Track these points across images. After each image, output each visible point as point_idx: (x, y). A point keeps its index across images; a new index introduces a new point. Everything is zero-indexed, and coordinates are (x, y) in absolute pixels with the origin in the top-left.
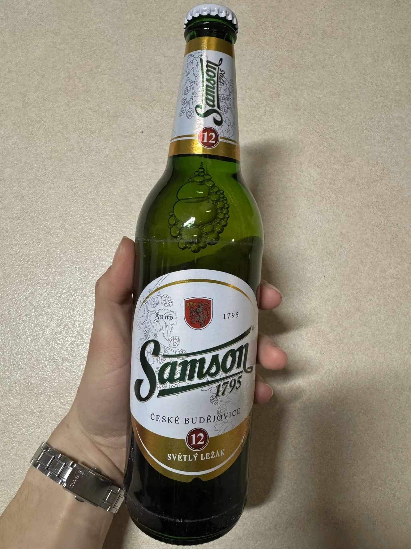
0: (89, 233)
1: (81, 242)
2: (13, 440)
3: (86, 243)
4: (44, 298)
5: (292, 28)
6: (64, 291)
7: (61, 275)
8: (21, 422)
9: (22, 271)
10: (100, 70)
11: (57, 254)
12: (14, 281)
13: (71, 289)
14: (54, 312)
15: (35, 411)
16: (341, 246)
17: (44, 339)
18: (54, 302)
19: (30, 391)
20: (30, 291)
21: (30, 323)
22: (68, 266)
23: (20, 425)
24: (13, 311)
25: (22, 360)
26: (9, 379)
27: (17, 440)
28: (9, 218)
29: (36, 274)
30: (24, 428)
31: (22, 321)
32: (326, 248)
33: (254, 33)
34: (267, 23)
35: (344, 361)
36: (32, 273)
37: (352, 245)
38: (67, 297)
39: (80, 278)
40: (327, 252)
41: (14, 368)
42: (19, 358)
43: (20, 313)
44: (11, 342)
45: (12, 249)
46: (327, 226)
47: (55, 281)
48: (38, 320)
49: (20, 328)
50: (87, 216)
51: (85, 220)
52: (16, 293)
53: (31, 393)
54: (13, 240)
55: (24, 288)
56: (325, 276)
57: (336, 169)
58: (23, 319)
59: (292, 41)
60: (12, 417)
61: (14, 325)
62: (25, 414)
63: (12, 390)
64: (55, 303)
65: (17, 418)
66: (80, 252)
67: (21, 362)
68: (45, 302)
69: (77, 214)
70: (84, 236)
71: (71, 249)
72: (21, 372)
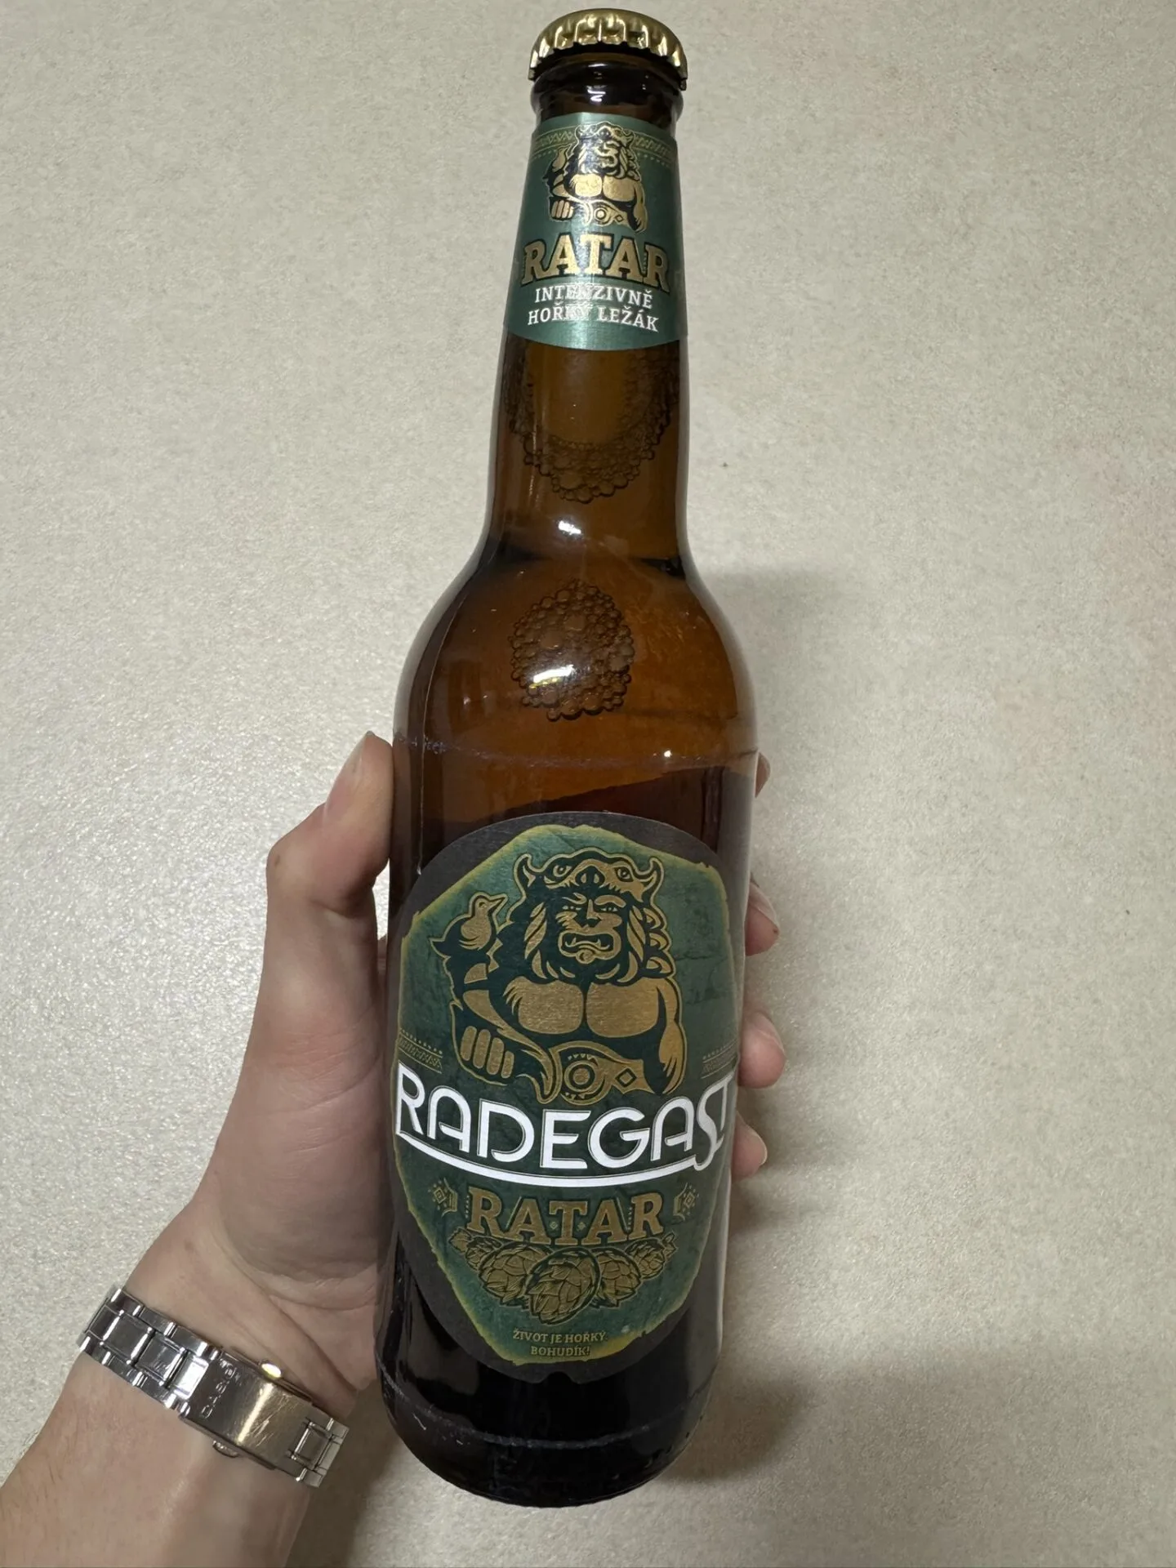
5: (1133, 291)
28: (374, 602)
33: (1036, 286)
34: (1071, 267)
40: (1141, 853)
54: (373, 654)
56: (1128, 912)
59: (1128, 321)
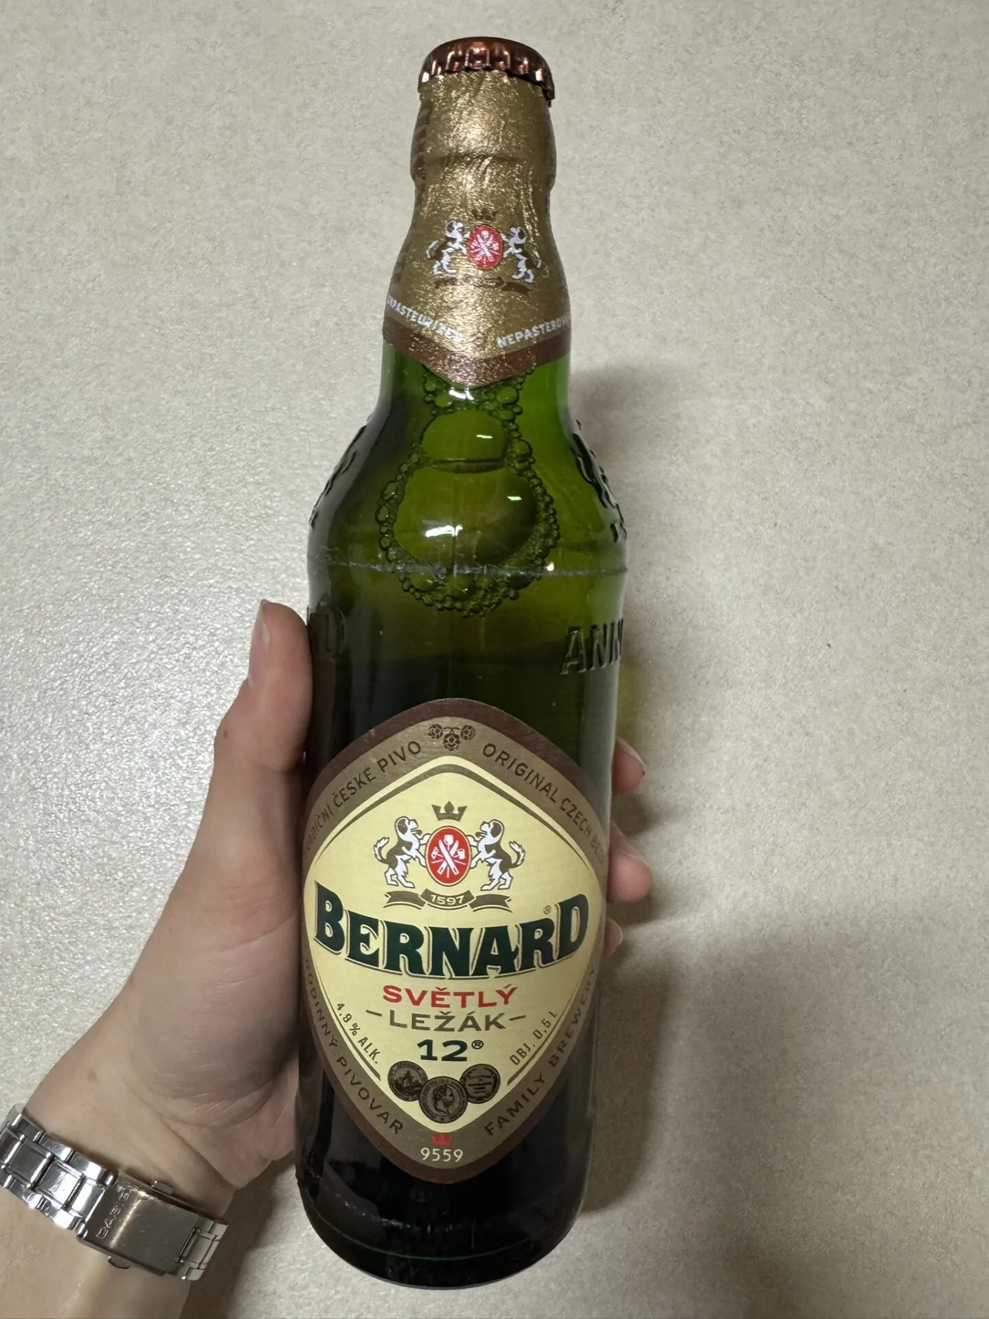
0: (265, 507)
1: (243, 528)
2: (62, 990)
3: (257, 530)
4: (149, 656)
5: (780, 44)
6: (200, 643)
7: (193, 603)
8: (82, 949)
9: (100, 588)
10: (307, 115)
11: (185, 552)
12: (79, 610)
13: (215, 638)
14: (172, 692)
15: (117, 924)
16: (873, 576)
17: (145, 753)
18: (175, 666)
19: (106, 875)
20: (116, 637)
21: (114, 714)
22: (211, 581)
23: (80, 956)
24: (73, 683)
25: (90, 800)
26: (58, 844)
27: (69, 991)
28: (73, 459)
29: (132, 597)
30: (87, 963)
31: (93, 708)
32: (837, 577)
34: (720, 27)
35: (865, 850)
36: (122, 594)
37: (899, 576)
38: (204, 658)
39: (239, 612)
40: (837, 588)
41: (70, 819)
42: (81, 794)
43: (90, 687)
44: (64, 755)
45: (76, 532)
46: (842, 526)
47: (179, 617)
48: (132, 707)
49: (89, 724)
50: (262, 464)
51: (258, 474)
52: (83, 641)
53: (108, 880)
55: (102, 630)
56: (829, 645)
57: (871, 392)
58: (97, 704)
60: (59, 935)
61: (73, 716)
62: (93, 930)
63: (63, 872)
64: (177, 668)
65: (72, 940)
66: (241, 551)
67: (89, 807)
68: (152, 666)
69: (239, 460)
70: (252, 514)
71: (222, 542)
72: (86, 829)
